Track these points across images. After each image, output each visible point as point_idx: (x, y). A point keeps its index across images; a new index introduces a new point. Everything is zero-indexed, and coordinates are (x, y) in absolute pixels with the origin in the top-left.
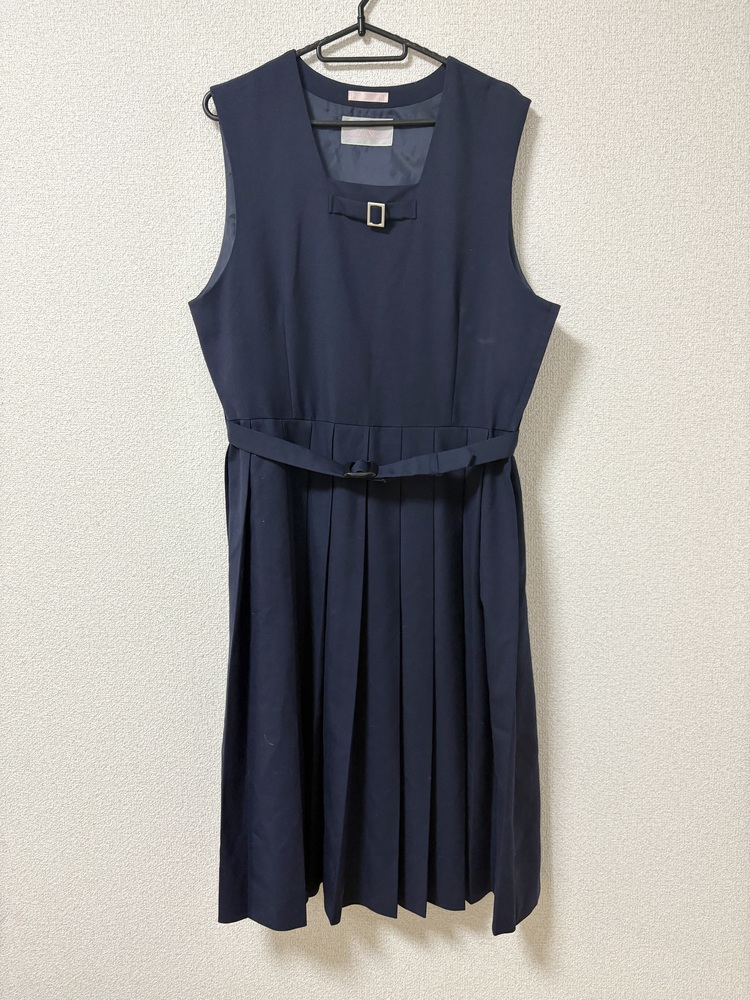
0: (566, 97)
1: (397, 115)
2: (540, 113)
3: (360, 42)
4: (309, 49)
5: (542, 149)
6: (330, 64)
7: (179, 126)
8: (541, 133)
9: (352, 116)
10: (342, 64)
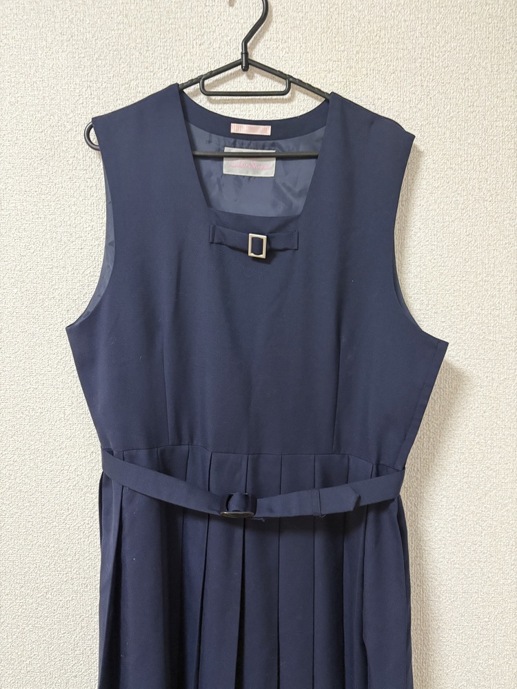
0: (448, 133)
1: (280, 147)
2: (422, 148)
3: (244, 77)
4: (192, 83)
5: (424, 182)
6: (213, 98)
7: (62, 154)
8: (423, 167)
9: (235, 147)
10: (225, 97)
